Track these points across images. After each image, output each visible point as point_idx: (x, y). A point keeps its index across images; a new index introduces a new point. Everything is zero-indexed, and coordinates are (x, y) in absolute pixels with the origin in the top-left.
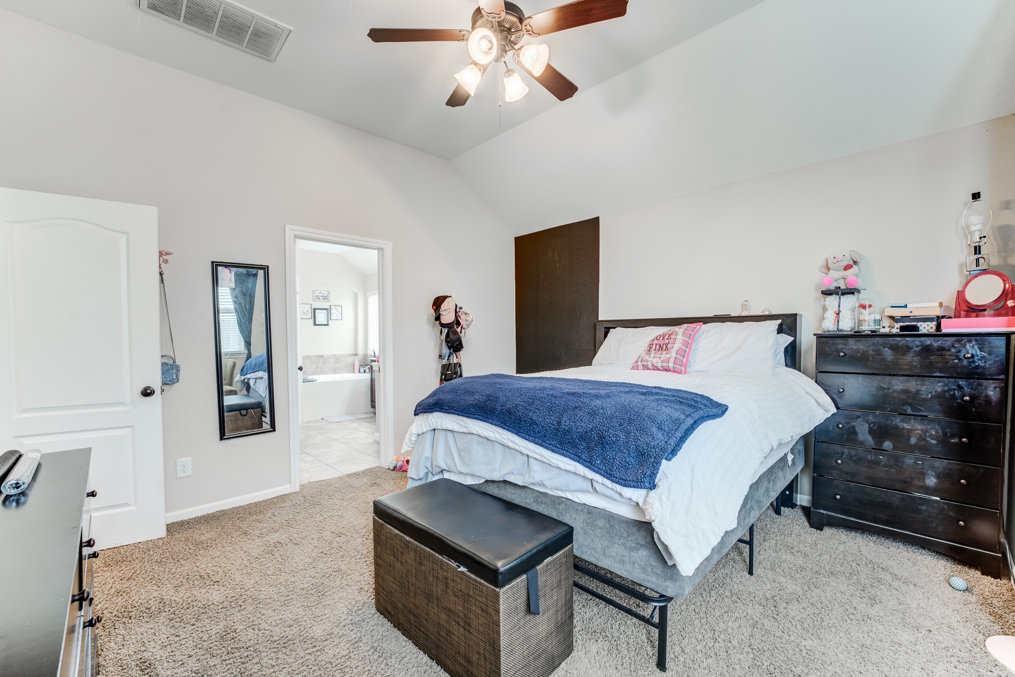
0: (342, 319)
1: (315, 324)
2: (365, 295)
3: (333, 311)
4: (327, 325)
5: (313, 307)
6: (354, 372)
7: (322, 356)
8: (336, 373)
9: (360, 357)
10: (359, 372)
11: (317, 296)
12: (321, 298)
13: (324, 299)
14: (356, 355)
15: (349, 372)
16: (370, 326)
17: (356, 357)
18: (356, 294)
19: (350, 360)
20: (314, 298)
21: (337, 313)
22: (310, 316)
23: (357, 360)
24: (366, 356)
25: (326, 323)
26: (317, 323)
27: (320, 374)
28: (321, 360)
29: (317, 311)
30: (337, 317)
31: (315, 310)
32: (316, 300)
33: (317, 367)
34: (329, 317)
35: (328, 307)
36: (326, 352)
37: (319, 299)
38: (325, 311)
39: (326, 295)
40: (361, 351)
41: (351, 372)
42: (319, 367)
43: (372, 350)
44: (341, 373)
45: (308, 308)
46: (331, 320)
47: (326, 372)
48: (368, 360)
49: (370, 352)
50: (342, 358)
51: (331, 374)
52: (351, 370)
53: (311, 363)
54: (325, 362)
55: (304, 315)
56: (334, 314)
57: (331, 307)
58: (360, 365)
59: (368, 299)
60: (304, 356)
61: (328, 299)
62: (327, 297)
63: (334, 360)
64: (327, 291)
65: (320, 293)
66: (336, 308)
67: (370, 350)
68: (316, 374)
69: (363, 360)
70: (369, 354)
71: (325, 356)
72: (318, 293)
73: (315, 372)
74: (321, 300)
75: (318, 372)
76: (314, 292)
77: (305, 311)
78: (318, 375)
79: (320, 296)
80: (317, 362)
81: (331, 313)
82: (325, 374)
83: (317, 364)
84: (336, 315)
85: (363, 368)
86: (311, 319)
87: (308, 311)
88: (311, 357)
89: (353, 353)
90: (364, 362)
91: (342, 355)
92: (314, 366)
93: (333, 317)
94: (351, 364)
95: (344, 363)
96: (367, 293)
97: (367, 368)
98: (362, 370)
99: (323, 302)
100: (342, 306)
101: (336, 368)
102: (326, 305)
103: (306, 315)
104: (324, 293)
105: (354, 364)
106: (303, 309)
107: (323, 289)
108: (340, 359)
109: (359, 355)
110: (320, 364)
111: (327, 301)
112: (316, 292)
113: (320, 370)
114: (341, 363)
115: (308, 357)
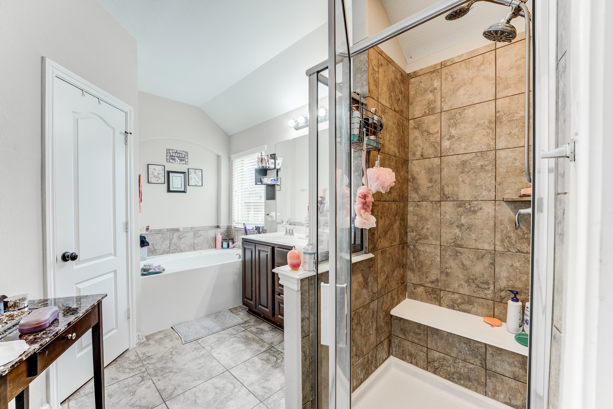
0: (202, 186)
1: (169, 191)
2: (229, 158)
3: (192, 175)
4: (184, 192)
5: (167, 169)
6: (216, 248)
7: (177, 230)
8: (194, 250)
9: (223, 229)
10: (222, 246)
11: (172, 156)
12: (177, 159)
13: (181, 160)
14: (218, 227)
15: (210, 247)
16: (234, 194)
17: (219, 230)
18: (218, 156)
19: (211, 233)
20: (168, 158)
21: (197, 178)
22: (162, 180)
23: (219, 234)
24: (229, 229)
25: (183, 189)
26: (171, 189)
27: (175, 252)
28: (176, 234)
29: (171, 174)
30: (197, 183)
31: (169, 172)
32: (171, 161)
33: (170, 243)
34: (187, 182)
35: (186, 171)
36: (181, 225)
37: (174, 160)
38: (182, 175)
39: (183, 156)
40: (224, 224)
41: (212, 248)
42: (173, 244)
43: (237, 221)
44: (200, 250)
45: (159, 171)
46: (189, 185)
47: (182, 249)
48: (232, 232)
49: (234, 225)
50: (202, 231)
51: (189, 251)
52: (212, 245)
53: (162, 239)
54: (181, 237)
55: (155, 178)
56: (193, 179)
57: (189, 170)
58: (223, 240)
59: (233, 163)
60: (153, 230)
61: (186, 161)
62: (184, 158)
63: (192, 234)
64: (184, 151)
65: (175, 153)
66: (195, 171)
67: (234, 221)
68: (169, 253)
69: (226, 233)
70: (234, 226)
71: (181, 229)
72: (173, 152)
73: (168, 250)
74: (176, 162)
75: (171, 249)
76: (168, 151)
77: (156, 173)
78: (173, 253)
79: (176, 156)
80: (171, 237)
81: (190, 178)
82: (181, 251)
83: (171, 240)
84: (195, 181)
85: (227, 243)
86: (165, 183)
87: (161, 174)
88: (164, 231)
89: (216, 224)
90: (227, 235)
91: (201, 227)
92: (166, 243)
93: (192, 182)
94: (213, 238)
95: (204, 237)
96: (232, 156)
97: (230, 243)
98: (225, 245)
99: (179, 163)
100: (202, 170)
101: (194, 243)
102: (182, 168)
103: (157, 179)
104: (181, 153)
105: (216, 238)
106: (153, 170)
107: (179, 148)
108: (200, 232)
109: (221, 228)
110: (175, 240)
111: (184, 163)
112: (171, 151)
113: (175, 247)
114: (201, 237)
115: (159, 231)
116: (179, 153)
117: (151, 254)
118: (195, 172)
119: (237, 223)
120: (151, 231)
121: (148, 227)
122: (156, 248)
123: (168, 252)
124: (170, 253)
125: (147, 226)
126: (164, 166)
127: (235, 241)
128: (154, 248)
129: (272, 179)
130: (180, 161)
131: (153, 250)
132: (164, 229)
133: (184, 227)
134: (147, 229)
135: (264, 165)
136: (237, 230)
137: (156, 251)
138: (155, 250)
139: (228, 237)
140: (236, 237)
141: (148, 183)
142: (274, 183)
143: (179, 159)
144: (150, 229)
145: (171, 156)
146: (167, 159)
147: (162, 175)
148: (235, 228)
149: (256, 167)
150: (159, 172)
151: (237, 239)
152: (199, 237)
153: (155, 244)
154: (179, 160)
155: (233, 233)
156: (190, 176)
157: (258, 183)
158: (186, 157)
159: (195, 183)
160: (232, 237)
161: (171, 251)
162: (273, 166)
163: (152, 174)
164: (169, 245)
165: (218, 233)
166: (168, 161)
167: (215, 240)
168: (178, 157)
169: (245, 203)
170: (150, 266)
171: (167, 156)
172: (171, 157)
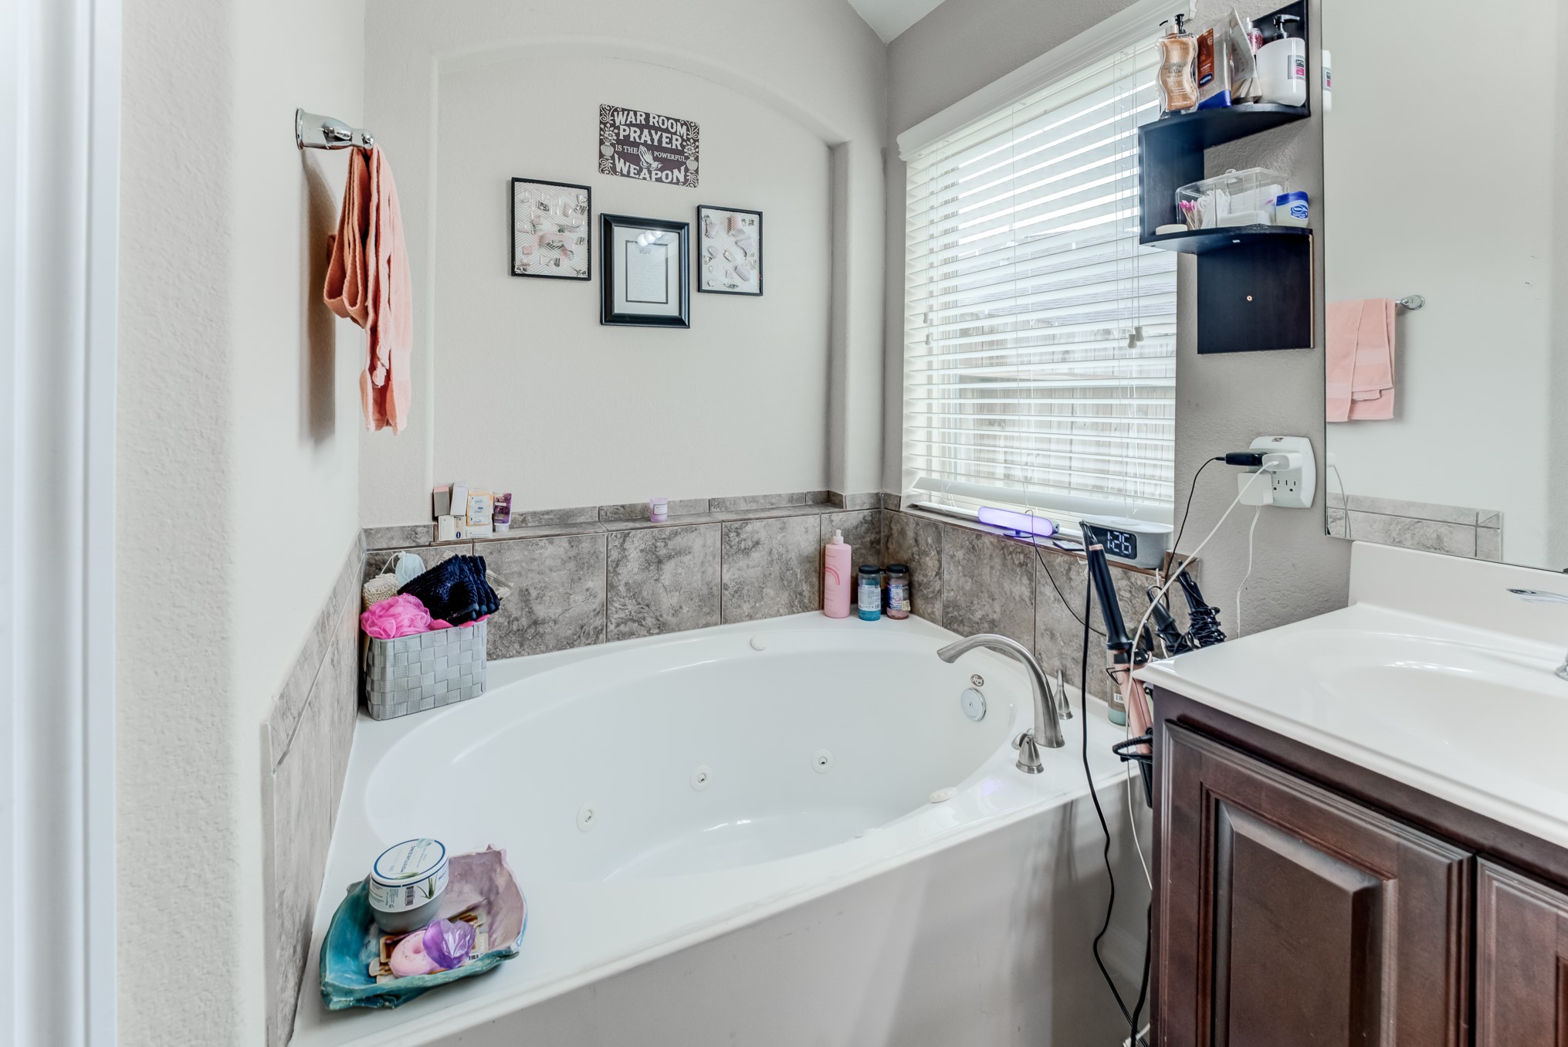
0: (761, 293)
1: (609, 316)
2: (887, 156)
3: (716, 241)
4: (677, 322)
6: (823, 610)
7: (642, 515)
8: (724, 620)
9: (852, 516)
10: (854, 599)
11: (626, 141)
12: (647, 157)
13: (667, 165)
14: (830, 499)
15: (798, 605)
16: (914, 332)
17: (838, 517)
18: (835, 152)
19: (803, 533)
20: (608, 151)
21: (738, 256)
22: (576, 262)
23: (839, 538)
24: (884, 510)
25: (671, 310)
26: (620, 307)
27: (632, 634)
29: (620, 233)
30: (737, 281)
31: (609, 223)
32: (620, 165)
33: (610, 586)
34: (690, 274)
35: (689, 218)
37: (635, 160)
38: (671, 237)
39: (676, 143)
40: (857, 483)
41: (806, 608)
42: (622, 588)
43: (922, 474)
44: (751, 617)
45: (565, 215)
46: (699, 289)
47: (668, 617)
48: (903, 532)
49: (911, 491)
50: (758, 525)
51: (696, 626)
52: (806, 593)
53: (572, 565)
54: (662, 552)
55: (544, 251)
56: (720, 257)
57: (704, 212)
58: (861, 571)
59: (909, 173)
60: (534, 514)
61: (687, 170)
62: (681, 153)
63: (713, 537)
64: (683, 117)
65: (641, 127)
66: (730, 220)
67: (911, 473)
68: (602, 636)
69: (868, 531)
70: (909, 497)
71: (662, 511)
72: (631, 125)
73: (599, 622)
74: (645, 171)
75: (615, 618)
76: (609, 119)
77: (548, 227)
78: (621, 636)
79: (645, 144)
80: (615, 555)
81: (704, 252)
82: (662, 627)
83: (613, 569)
84: (729, 267)
85: (878, 588)
86: (589, 278)
87: (573, 229)
88: (581, 519)
89: (817, 486)
90: (872, 543)
91: (754, 499)
92: (590, 584)
93: (715, 274)
94: (808, 559)
95: (770, 553)
96: (903, 140)
97: (897, 592)
98: (870, 597)
99: (659, 180)
100: (760, 214)
101: (723, 587)
102: (674, 203)
103: (556, 254)
104: (667, 131)
105: (822, 555)
106: (535, 211)
107: (658, 104)
108: (749, 528)
109: (849, 505)
110: (631, 570)
111: (682, 179)
112: (620, 119)
113: (631, 606)
114: (755, 555)
115: (564, 522)
116: (657, 129)
117: (517, 646)
118: (730, 223)
119: (923, 484)
120: (523, 520)
121: (507, 499)
122: (541, 611)
123: (597, 635)
124: (608, 640)
125: (500, 495)
126: (588, 189)
127: (918, 577)
128: (531, 612)
129: (1276, 191)
130: (662, 170)
131: (524, 622)
132: (581, 511)
133: (677, 499)
134: (502, 511)
135: (1222, 85)
136: (933, 524)
137: (541, 629)
138: (535, 623)
139: (878, 552)
140: (930, 562)
141: (514, 274)
142: (1301, 223)
143: (656, 159)
144: (515, 508)
145: (619, 141)
146: (601, 155)
147: (575, 236)
148: (915, 507)
149: (1152, 109)
150: (564, 221)
151: (931, 574)
152: (746, 552)
153: (534, 593)
154: (655, 165)
155: (910, 534)
156: (705, 241)
157: (1161, 230)
158: (689, 150)
159: (728, 281)
160: (904, 556)
161: (611, 627)
162: (1294, 92)
163: (528, 227)
164: (602, 596)
165: (833, 534)
166: (609, 164)
167: (819, 564)
168: (651, 148)
169: (963, 379)
171: (602, 142)
172: (619, 148)
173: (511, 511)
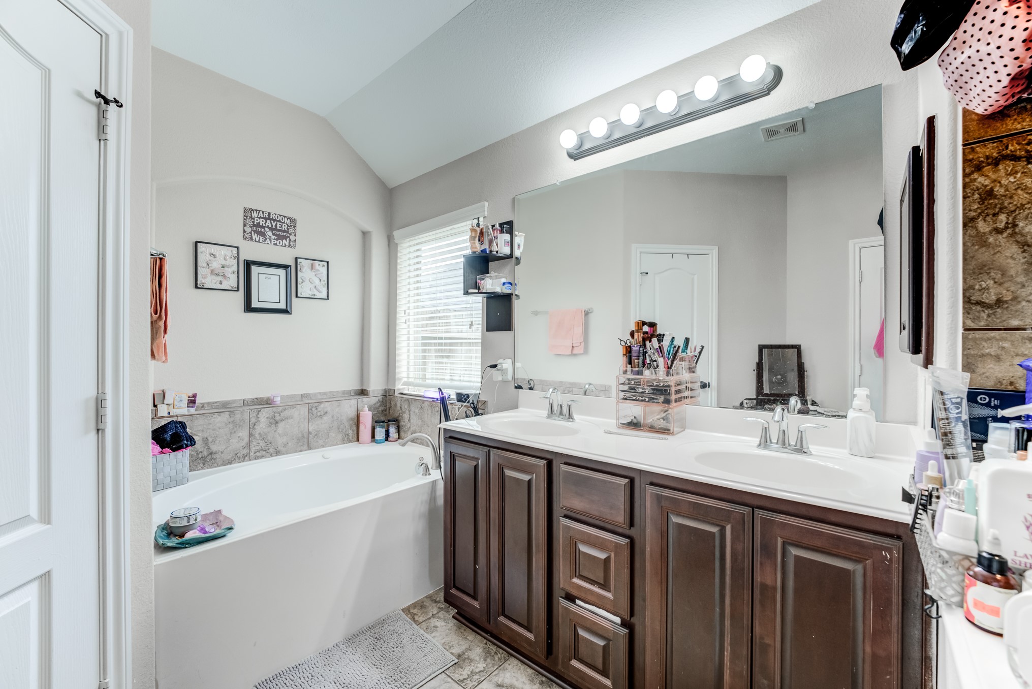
0: (328, 298)
1: (249, 308)
2: (390, 239)
3: (305, 273)
4: (285, 311)
5: (244, 256)
6: (358, 440)
7: (268, 402)
8: (309, 448)
9: (374, 398)
10: (373, 436)
11: (258, 225)
12: (269, 233)
13: (280, 238)
14: (363, 392)
15: (346, 440)
16: (401, 318)
17: (365, 399)
18: (365, 234)
19: (349, 408)
20: (248, 229)
21: (317, 281)
22: (232, 282)
23: (366, 409)
24: (388, 396)
25: (282, 306)
26: (255, 304)
27: (262, 457)
28: (266, 413)
29: (255, 270)
30: (316, 292)
31: (248, 264)
32: (255, 236)
33: (250, 435)
34: (292, 289)
35: (291, 262)
36: (277, 390)
37: (263, 234)
38: (282, 272)
39: (285, 227)
40: (376, 386)
41: (350, 441)
42: (257, 436)
43: (405, 380)
44: (323, 446)
45: (225, 259)
46: (297, 296)
47: (280, 448)
48: (396, 405)
49: (400, 387)
50: (326, 404)
51: (296, 452)
52: (351, 435)
53: (231, 426)
54: (278, 418)
55: (214, 277)
56: (307, 281)
57: (299, 260)
58: (376, 422)
59: (399, 248)
60: (208, 403)
61: (290, 240)
62: (287, 232)
63: (304, 410)
64: (288, 215)
65: (266, 219)
66: (312, 265)
67: (400, 379)
68: (247, 458)
69: (380, 406)
70: (399, 389)
71: (278, 399)
72: (260, 218)
73: (245, 451)
74: (268, 240)
75: (253, 449)
76: (249, 214)
77: (215, 265)
78: (256, 458)
79: (268, 227)
80: (253, 420)
81: (299, 279)
82: (278, 453)
83: (252, 427)
84: (312, 286)
85: (384, 430)
86: (238, 290)
87: (229, 267)
88: (234, 405)
89: (357, 387)
90: (382, 411)
91: (325, 393)
92: (240, 434)
93: (304, 290)
94: (352, 419)
95: (333, 417)
96: (397, 234)
97: (392, 430)
98: (380, 433)
99: (275, 244)
100: (328, 262)
101: (309, 433)
102: (283, 255)
103: (220, 278)
104: (279, 221)
105: (358, 417)
106: (208, 258)
107: (275, 209)
108: (322, 406)
109: (371, 394)
110: (262, 426)
111: (287, 244)
112: (255, 215)
113: (262, 444)
114: (325, 418)
115: (224, 407)
116: (274, 220)
117: (201, 465)
118: (312, 267)
119: (405, 384)
120: (203, 406)
121: (195, 396)
122: (214, 448)
123: (245, 458)
124: (250, 460)
125: (190, 394)
126: (238, 248)
127: (402, 423)
128: (209, 448)
130: (277, 240)
131: (205, 453)
132: (234, 401)
133: (285, 394)
134: (192, 402)
136: (408, 400)
137: (214, 456)
138: (211, 453)
139: (386, 415)
140: (406, 416)
141: (196, 287)
143: (274, 234)
144: (198, 401)
145: (254, 225)
146: (244, 232)
147: (230, 270)
148: (402, 394)
150: (224, 263)
151: (406, 420)
152: (321, 416)
153: (210, 440)
154: (273, 237)
155: (399, 405)
156: (299, 274)
157: (469, 291)
158: (291, 231)
159: (311, 293)
160: (396, 415)
161: (252, 454)
163: (205, 265)
164: (246, 439)
165: (363, 407)
166: (249, 236)
167: (357, 421)
168: (271, 229)
169: (424, 338)
170: (188, 517)
171: (245, 225)
172: (254, 228)
173: (197, 402)
